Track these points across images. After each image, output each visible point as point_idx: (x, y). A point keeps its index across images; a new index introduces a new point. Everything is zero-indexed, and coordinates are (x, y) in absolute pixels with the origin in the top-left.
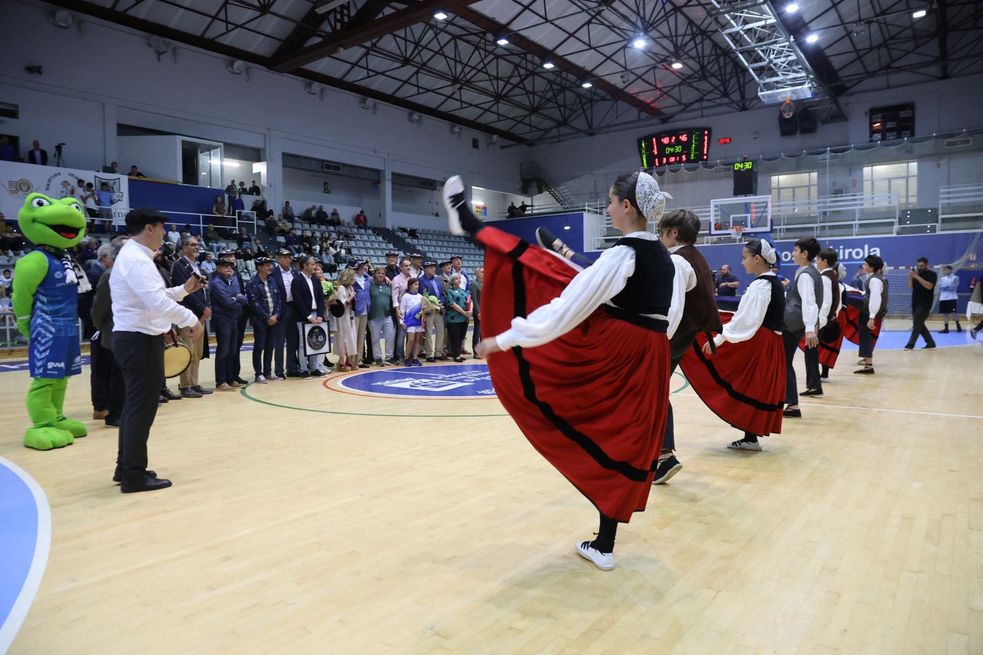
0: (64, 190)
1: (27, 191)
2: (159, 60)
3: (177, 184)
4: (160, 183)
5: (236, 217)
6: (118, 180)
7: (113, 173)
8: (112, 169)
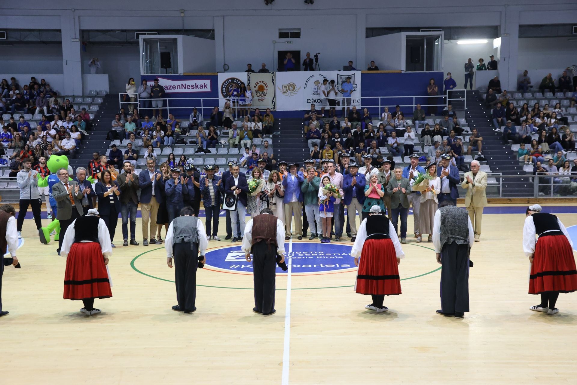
0: (316, 87)
1: (293, 90)
3: (400, 72)
4: (386, 73)
5: (447, 96)
6: (354, 75)
7: (350, 70)
8: (349, 67)
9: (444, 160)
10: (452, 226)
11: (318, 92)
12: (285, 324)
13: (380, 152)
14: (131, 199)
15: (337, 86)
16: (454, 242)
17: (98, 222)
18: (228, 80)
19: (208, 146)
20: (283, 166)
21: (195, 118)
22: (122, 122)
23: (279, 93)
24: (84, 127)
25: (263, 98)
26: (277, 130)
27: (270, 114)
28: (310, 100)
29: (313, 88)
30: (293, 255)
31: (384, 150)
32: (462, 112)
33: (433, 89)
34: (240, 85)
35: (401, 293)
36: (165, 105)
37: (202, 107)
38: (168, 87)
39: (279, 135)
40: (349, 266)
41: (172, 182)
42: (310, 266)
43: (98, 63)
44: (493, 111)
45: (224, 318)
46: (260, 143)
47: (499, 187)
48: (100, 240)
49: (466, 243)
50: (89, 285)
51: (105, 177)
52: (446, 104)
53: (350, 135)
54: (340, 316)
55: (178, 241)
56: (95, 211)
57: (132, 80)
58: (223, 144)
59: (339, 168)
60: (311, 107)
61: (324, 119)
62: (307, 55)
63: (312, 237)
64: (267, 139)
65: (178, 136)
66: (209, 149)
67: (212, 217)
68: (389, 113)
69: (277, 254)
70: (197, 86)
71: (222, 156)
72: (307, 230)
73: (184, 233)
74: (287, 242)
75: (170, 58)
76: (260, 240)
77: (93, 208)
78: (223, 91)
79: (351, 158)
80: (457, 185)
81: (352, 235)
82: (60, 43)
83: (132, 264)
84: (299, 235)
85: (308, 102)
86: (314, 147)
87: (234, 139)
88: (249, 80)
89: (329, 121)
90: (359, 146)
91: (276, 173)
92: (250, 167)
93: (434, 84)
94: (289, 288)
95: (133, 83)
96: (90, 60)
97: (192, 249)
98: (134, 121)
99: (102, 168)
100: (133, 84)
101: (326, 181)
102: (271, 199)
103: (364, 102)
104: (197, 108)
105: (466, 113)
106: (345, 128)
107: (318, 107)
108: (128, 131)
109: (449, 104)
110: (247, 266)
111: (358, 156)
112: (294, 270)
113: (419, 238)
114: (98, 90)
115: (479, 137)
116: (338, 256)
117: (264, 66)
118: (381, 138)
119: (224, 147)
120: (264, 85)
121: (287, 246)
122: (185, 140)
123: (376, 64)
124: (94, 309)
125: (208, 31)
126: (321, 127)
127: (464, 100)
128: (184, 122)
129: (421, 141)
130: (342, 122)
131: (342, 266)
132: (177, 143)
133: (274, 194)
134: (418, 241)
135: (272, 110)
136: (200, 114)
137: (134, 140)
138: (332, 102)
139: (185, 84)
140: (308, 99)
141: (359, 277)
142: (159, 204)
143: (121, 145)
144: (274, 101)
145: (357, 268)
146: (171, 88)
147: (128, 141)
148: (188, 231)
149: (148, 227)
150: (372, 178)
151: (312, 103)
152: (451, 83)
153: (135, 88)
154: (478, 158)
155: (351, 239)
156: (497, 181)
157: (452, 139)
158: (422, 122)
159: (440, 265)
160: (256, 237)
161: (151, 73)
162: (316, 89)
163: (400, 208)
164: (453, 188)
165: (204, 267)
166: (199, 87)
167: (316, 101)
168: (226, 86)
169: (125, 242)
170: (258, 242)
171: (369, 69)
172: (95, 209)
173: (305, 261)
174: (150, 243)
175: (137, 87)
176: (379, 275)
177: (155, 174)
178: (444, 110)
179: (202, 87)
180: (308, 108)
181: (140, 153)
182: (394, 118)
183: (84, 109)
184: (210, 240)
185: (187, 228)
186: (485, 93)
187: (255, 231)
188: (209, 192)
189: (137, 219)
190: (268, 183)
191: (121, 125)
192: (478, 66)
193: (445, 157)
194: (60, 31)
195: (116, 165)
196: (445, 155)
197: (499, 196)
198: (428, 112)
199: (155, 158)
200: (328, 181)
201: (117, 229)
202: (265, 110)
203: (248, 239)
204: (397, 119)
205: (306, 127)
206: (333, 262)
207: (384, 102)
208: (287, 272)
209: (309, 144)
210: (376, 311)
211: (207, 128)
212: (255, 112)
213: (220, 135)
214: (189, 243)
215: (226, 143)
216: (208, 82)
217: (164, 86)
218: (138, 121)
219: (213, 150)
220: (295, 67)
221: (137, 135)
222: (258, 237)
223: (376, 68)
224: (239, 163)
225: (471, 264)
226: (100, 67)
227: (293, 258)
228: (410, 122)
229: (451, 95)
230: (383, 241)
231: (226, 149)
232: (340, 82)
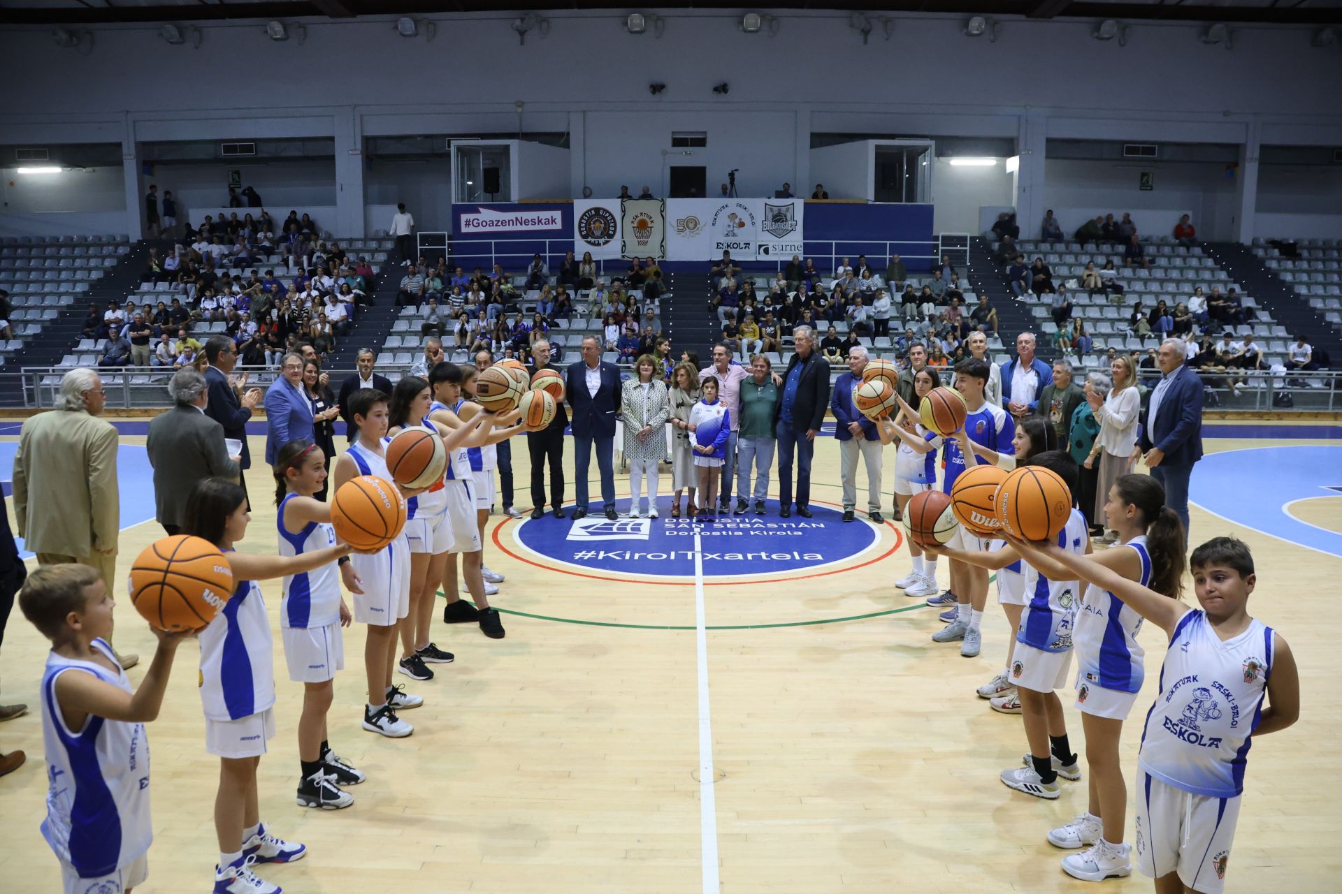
0: (731, 224)
1: (694, 228)
2: (866, 42)
3: (866, 202)
4: (844, 204)
5: (940, 243)
6: (792, 206)
7: (786, 197)
8: (784, 193)
11: (735, 232)
15: (764, 222)
18: (590, 210)
19: (555, 316)
21: (536, 272)
23: (671, 233)
25: (647, 240)
26: (667, 292)
29: (726, 225)
32: (964, 269)
36: (488, 250)
37: (547, 255)
38: (495, 223)
39: (669, 299)
40: (820, 557)
42: (740, 557)
44: (1011, 269)
52: (938, 255)
53: (787, 300)
58: (580, 314)
60: (724, 255)
65: (507, 300)
66: (556, 320)
68: (849, 267)
70: (540, 221)
71: (578, 332)
75: (498, 177)
78: (582, 229)
82: (332, 158)
86: (729, 319)
87: (598, 305)
88: (623, 212)
94: (701, 623)
98: (439, 275)
103: (807, 249)
104: (539, 255)
105: (969, 271)
108: (430, 291)
109: (943, 256)
110: (610, 554)
112: (706, 571)
116: (791, 529)
117: (646, 189)
118: (837, 307)
119: (581, 318)
120: (648, 220)
122: (518, 306)
123: (826, 189)
125: (561, 135)
126: (738, 288)
127: (966, 250)
128: (519, 278)
130: (773, 279)
131: (806, 557)
135: (660, 259)
136: (544, 265)
137: (437, 307)
139: (521, 218)
144: (663, 246)
146: (500, 223)
151: (724, 249)
158: (901, 282)
161: (468, 200)
162: (731, 227)
166: (543, 223)
168: (587, 221)
171: (815, 197)
173: (728, 543)
179: (548, 222)
180: (718, 256)
183: (364, 259)
194: (332, 139)
204: (861, 277)
206: (784, 545)
207: (841, 249)
209: (719, 315)
211: (556, 287)
212: (632, 262)
213: (574, 299)
215: (584, 311)
216: (557, 215)
218: (446, 275)
219: (563, 324)
220: (698, 192)
223: (825, 196)
231: (584, 320)
232: (770, 216)
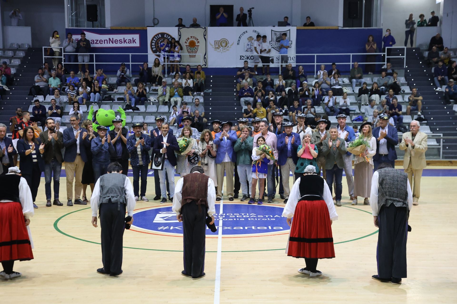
0: (249, 43)
1: (225, 46)
3: (337, 28)
4: (323, 29)
5: (386, 53)
6: (289, 31)
7: (285, 26)
8: (285, 23)
9: (382, 120)
10: (391, 188)
11: (251, 49)
12: (214, 288)
13: (315, 111)
14: (55, 158)
15: (271, 42)
16: (392, 204)
17: (19, 181)
18: (158, 34)
19: (137, 103)
20: (215, 125)
21: (123, 74)
22: (45, 77)
23: (210, 49)
24: (4, 81)
25: (195, 54)
26: (209, 88)
27: (201, 72)
28: (243, 56)
29: (246, 44)
30: (224, 217)
31: (319, 109)
32: (402, 70)
33: (372, 46)
34: (170, 40)
35: (334, 257)
36: (91, 60)
37: (131, 63)
38: (95, 42)
39: (210, 93)
40: (281, 228)
41: (98, 140)
42: (242, 228)
43: (20, 14)
44: (435, 69)
45: (151, 281)
46: (190, 101)
47: (439, 149)
48: (21, 200)
49: (404, 206)
50: (8, 248)
51: (28, 134)
52: (384, 62)
53: (283, 93)
54: (270, 280)
55: (105, 201)
56: (16, 168)
57: (56, 33)
58: (152, 102)
59: (272, 128)
60: (244, 64)
61: (258, 76)
62: (240, 9)
63: (244, 199)
64: (198, 97)
65: (105, 92)
66: (138, 106)
67: (140, 177)
68: (325, 71)
69: (207, 215)
70: (125, 41)
71: (151, 114)
72: (239, 191)
73: (111, 192)
74: (218, 203)
75: (97, 11)
76: (190, 201)
77: (14, 166)
78: (153, 47)
79: (284, 117)
80: (396, 146)
81: (285, 197)
83: (55, 225)
84: (230, 196)
85: (240, 59)
86: (247, 106)
87: (163, 97)
88: (180, 35)
89: (262, 79)
90: (294, 105)
91: (208, 132)
92: (180, 125)
93: (373, 40)
94: (219, 250)
95: (58, 36)
96: (11, 11)
97: (119, 209)
98: (58, 76)
99: (24, 125)
100: (57, 38)
101: (260, 142)
102: (203, 160)
103: (299, 59)
104: (125, 63)
105: (406, 71)
106: (279, 86)
107: (251, 64)
108: (52, 86)
109: (388, 62)
110: (176, 228)
111: (292, 115)
112: (224, 232)
113: (355, 200)
114: (20, 43)
115: (418, 97)
116: (270, 218)
117: (195, 20)
118: (316, 97)
119: (153, 105)
120: (196, 41)
121: (217, 207)
122: (112, 97)
123: (312, 20)
124: (14, 272)
126: (254, 85)
127: (404, 58)
128: (112, 78)
129: (358, 101)
130: (276, 79)
131: (275, 228)
132: (104, 100)
133: (205, 154)
134: (353, 203)
135: (204, 67)
136: (128, 70)
137: (59, 97)
138: (266, 60)
139: (113, 39)
140: (241, 56)
141: (292, 239)
142: (84, 164)
143: (44, 101)
144: (205, 58)
145: (289, 231)
146: (98, 42)
147: (53, 97)
148: (115, 191)
149: (72, 187)
150: (306, 138)
151: (245, 60)
152: (390, 40)
153: (59, 42)
154: (418, 118)
155: (284, 200)
156: (437, 143)
157: (390, 98)
158: (359, 80)
159: (378, 229)
160: (186, 198)
161: (77, 26)
162: (250, 46)
163: (335, 169)
164: (390, 149)
165: (130, 228)
166: (127, 42)
167: (250, 58)
168: (156, 41)
169: (48, 202)
170: (188, 203)
171: (305, 25)
172: (16, 167)
173: (237, 223)
174: (75, 204)
175: (62, 41)
176: (312, 237)
177: (79, 131)
178: (383, 68)
179: (130, 42)
180: (241, 65)
181: (64, 110)
182: (330, 76)
183: (5, 63)
184: (138, 200)
185: (115, 188)
186: (426, 50)
187: (185, 192)
188: (136, 151)
189: (61, 178)
190: (200, 142)
191: (45, 80)
192: (418, 22)
193: (383, 116)
195: (39, 122)
196: (383, 114)
197: (439, 158)
198: (366, 70)
199: (81, 115)
200: (263, 141)
201: (39, 188)
202: (196, 67)
203: (178, 199)
204: (332, 78)
205: (238, 84)
206: (266, 224)
207: (320, 60)
208: (218, 234)
209: (241, 103)
210: (309, 275)
211: (136, 85)
212: (185, 68)
213: (149, 92)
214: (116, 203)
215: (155, 100)
216: (136, 37)
217: (90, 40)
218: (63, 76)
219: (142, 108)
220: (228, 23)
221: (62, 91)
222: (189, 197)
223: (312, 24)
224: (169, 122)
225: (410, 229)
226: (21, 18)
227: (224, 220)
228: (346, 80)
229: (390, 52)
230: (316, 202)
231: (155, 106)
232: (275, 39)
